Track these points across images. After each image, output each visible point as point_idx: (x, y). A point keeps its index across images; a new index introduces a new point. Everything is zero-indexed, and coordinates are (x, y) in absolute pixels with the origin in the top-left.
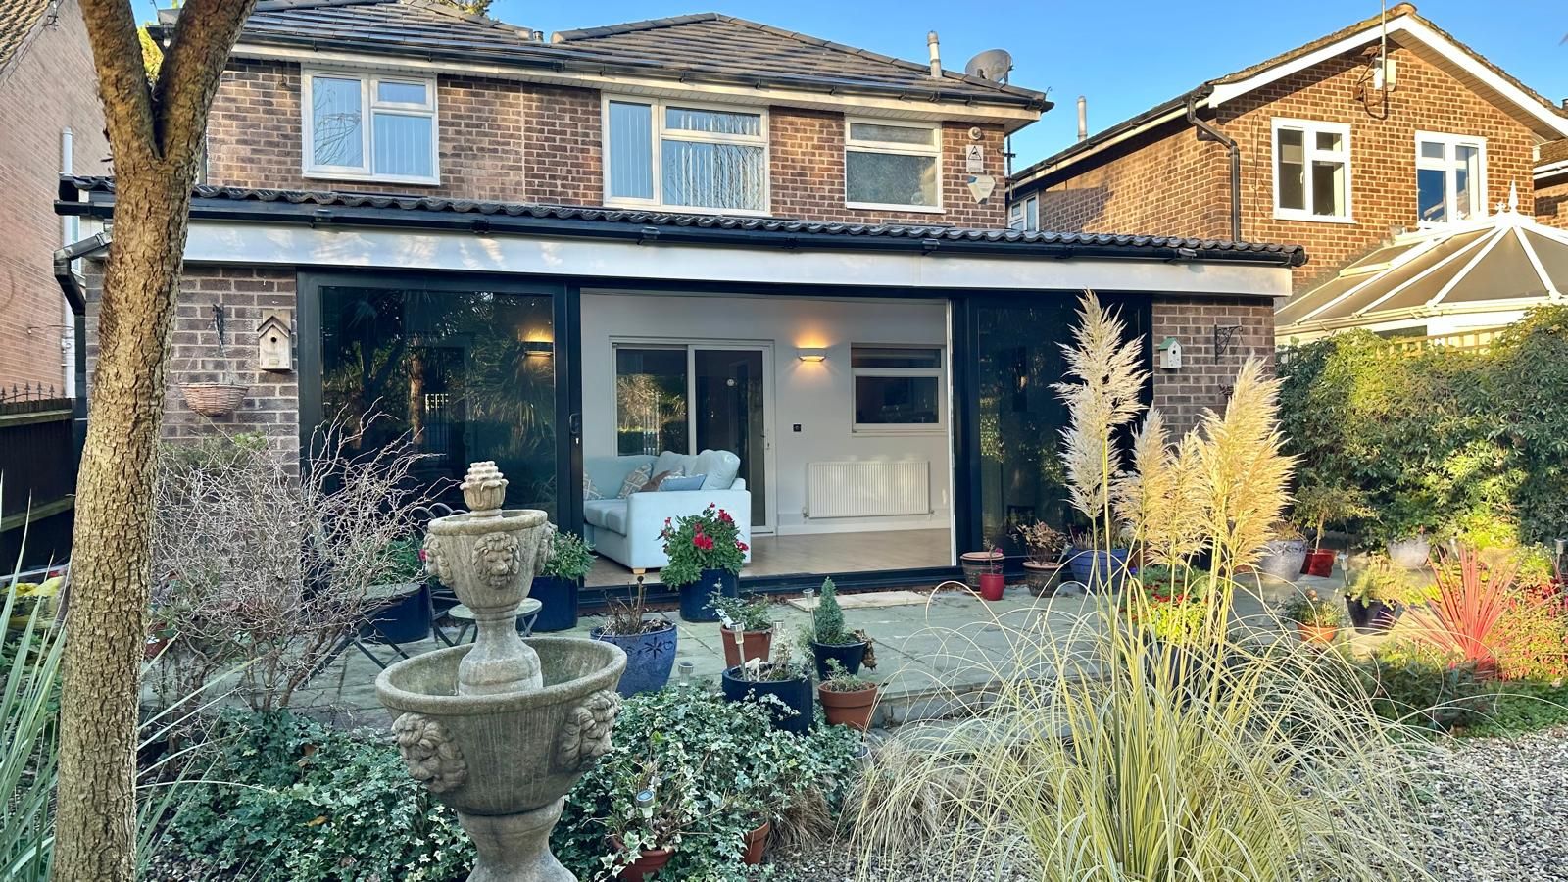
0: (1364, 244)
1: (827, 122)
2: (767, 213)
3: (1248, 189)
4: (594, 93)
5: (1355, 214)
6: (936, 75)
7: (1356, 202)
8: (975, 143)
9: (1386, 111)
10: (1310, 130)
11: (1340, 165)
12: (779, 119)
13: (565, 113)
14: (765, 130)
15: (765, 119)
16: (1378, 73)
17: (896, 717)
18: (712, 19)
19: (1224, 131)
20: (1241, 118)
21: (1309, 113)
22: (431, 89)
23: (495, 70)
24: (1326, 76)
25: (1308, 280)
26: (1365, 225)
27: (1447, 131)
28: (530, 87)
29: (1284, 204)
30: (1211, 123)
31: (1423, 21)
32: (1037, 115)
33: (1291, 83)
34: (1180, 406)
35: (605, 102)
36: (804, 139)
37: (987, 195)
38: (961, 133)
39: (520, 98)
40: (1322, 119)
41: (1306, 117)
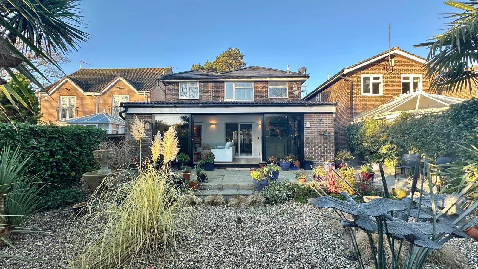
0: (386, 100)
1: (265, 83)
2: (253, 100)
3: (355, 90)
4: (223, 82)
5: (384, 93)
6: (288, 73)
7: (384, 91)
8: (295, 85)
9: (392, 71)
10: (371, 77)
11: (380, 83)
12: (256, 83)
13: (218, 86)
14: (253, 85)
15: (253, 84)
16: (390, 63)
17: (206, 188)
18: (253, 67)
19: (349, 78)
20: (353, 75)
21: (371, 73)
22: (197, 84)
23: (206, 80)
24: (376, 65)
25: (370, 108)
26: (386, 96)
27: (410, 74)
28: (213, 82)
29: (365, 92)
30: (346, 77)
31: (401, 50)
32: (307, 79)
33: (366, 67)
34: (310, 135)
35: (225, 83)
36: (260, 87)
37: (297, 94)
38: (292, 83)
39: (211, 84)
40: (374, 74)
41: (370, 74)
